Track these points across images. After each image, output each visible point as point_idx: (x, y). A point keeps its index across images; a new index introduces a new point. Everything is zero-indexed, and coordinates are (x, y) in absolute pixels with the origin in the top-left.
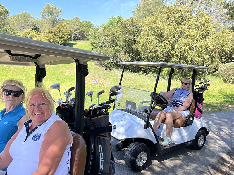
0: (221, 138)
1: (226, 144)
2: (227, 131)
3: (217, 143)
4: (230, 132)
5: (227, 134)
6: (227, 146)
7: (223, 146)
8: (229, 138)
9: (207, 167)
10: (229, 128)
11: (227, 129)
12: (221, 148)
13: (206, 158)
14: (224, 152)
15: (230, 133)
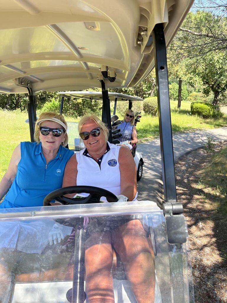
0: (148, 168)
1: (154, 172)
2: (148, 162)
3: (148, 173)
4: (150, 162)
5: (150, 164)
6: (156, 173)
7: (154, 174)
8: (152, 167)
9: (155, 192)
10: (148, 159)
11: (147, 160)
12: (153, 176)
13: (149, 185)
14: (157, 178)
15: (152, 163)
